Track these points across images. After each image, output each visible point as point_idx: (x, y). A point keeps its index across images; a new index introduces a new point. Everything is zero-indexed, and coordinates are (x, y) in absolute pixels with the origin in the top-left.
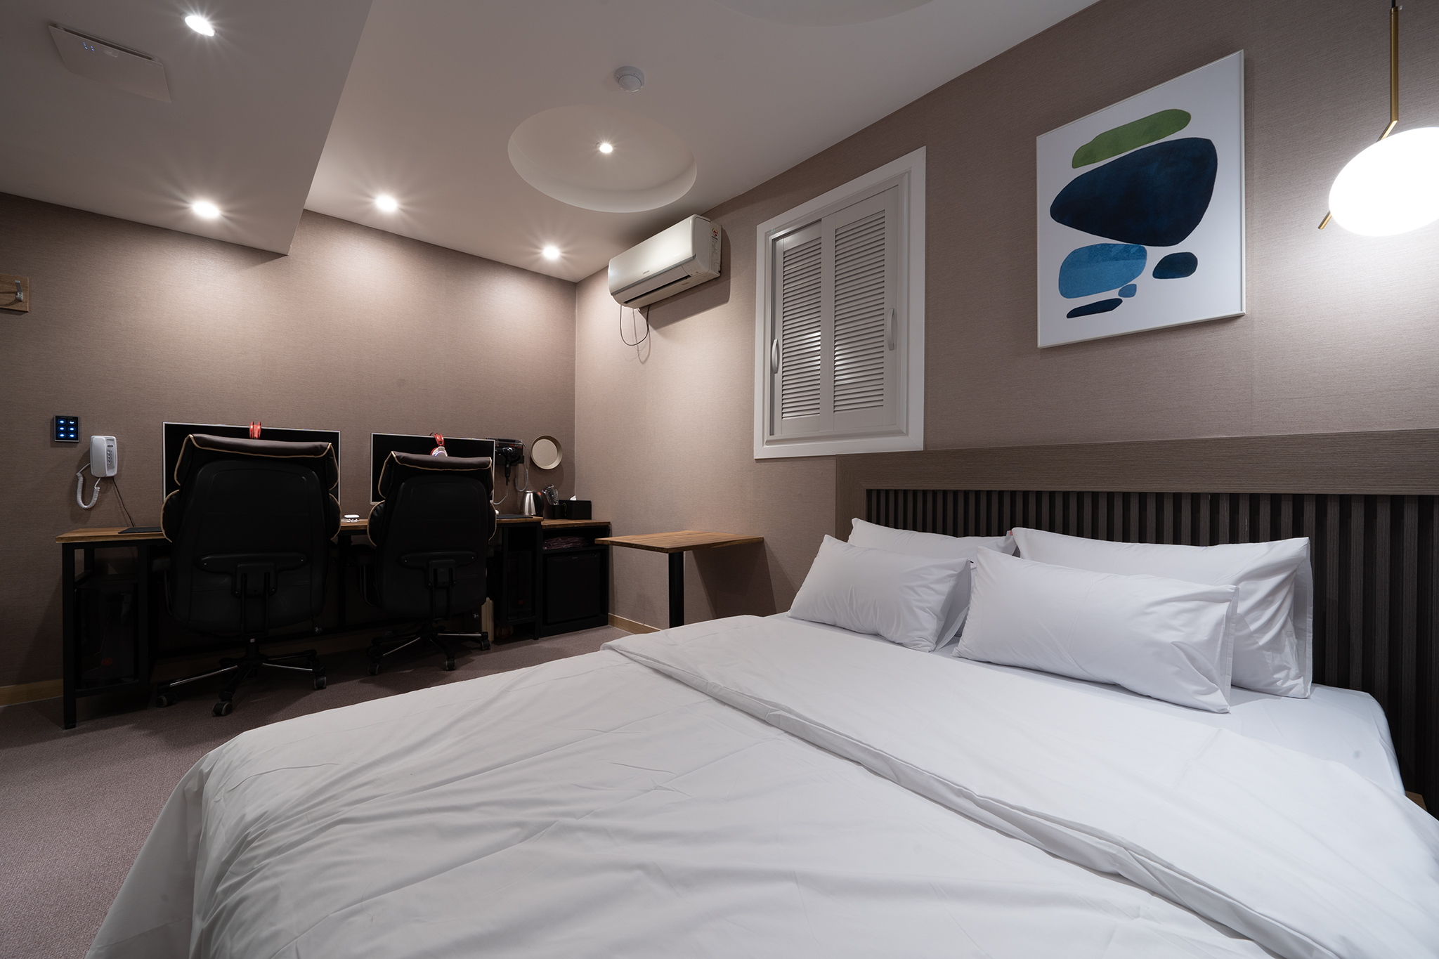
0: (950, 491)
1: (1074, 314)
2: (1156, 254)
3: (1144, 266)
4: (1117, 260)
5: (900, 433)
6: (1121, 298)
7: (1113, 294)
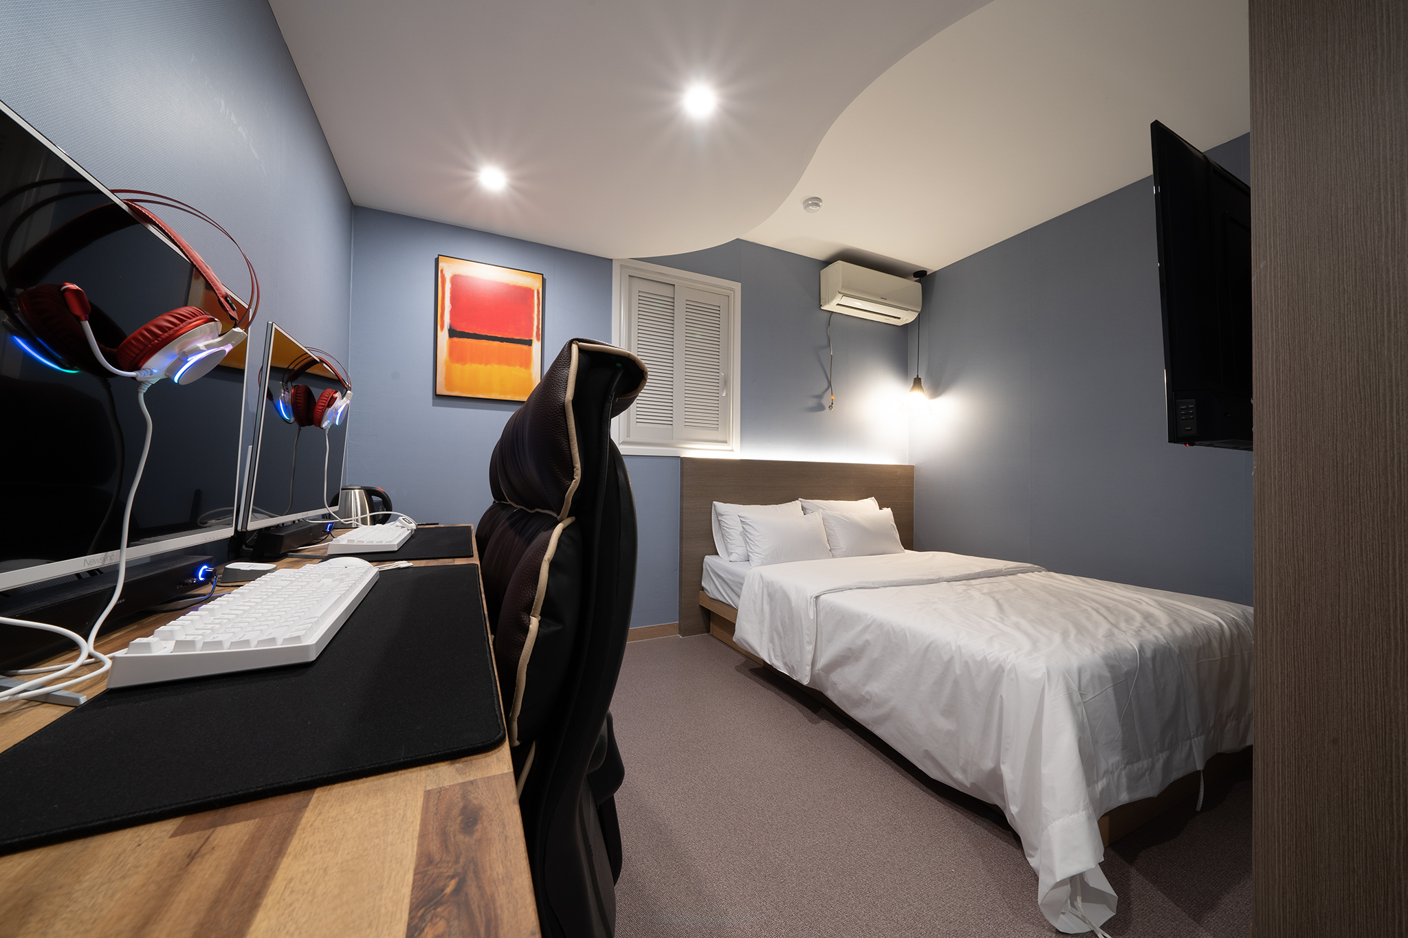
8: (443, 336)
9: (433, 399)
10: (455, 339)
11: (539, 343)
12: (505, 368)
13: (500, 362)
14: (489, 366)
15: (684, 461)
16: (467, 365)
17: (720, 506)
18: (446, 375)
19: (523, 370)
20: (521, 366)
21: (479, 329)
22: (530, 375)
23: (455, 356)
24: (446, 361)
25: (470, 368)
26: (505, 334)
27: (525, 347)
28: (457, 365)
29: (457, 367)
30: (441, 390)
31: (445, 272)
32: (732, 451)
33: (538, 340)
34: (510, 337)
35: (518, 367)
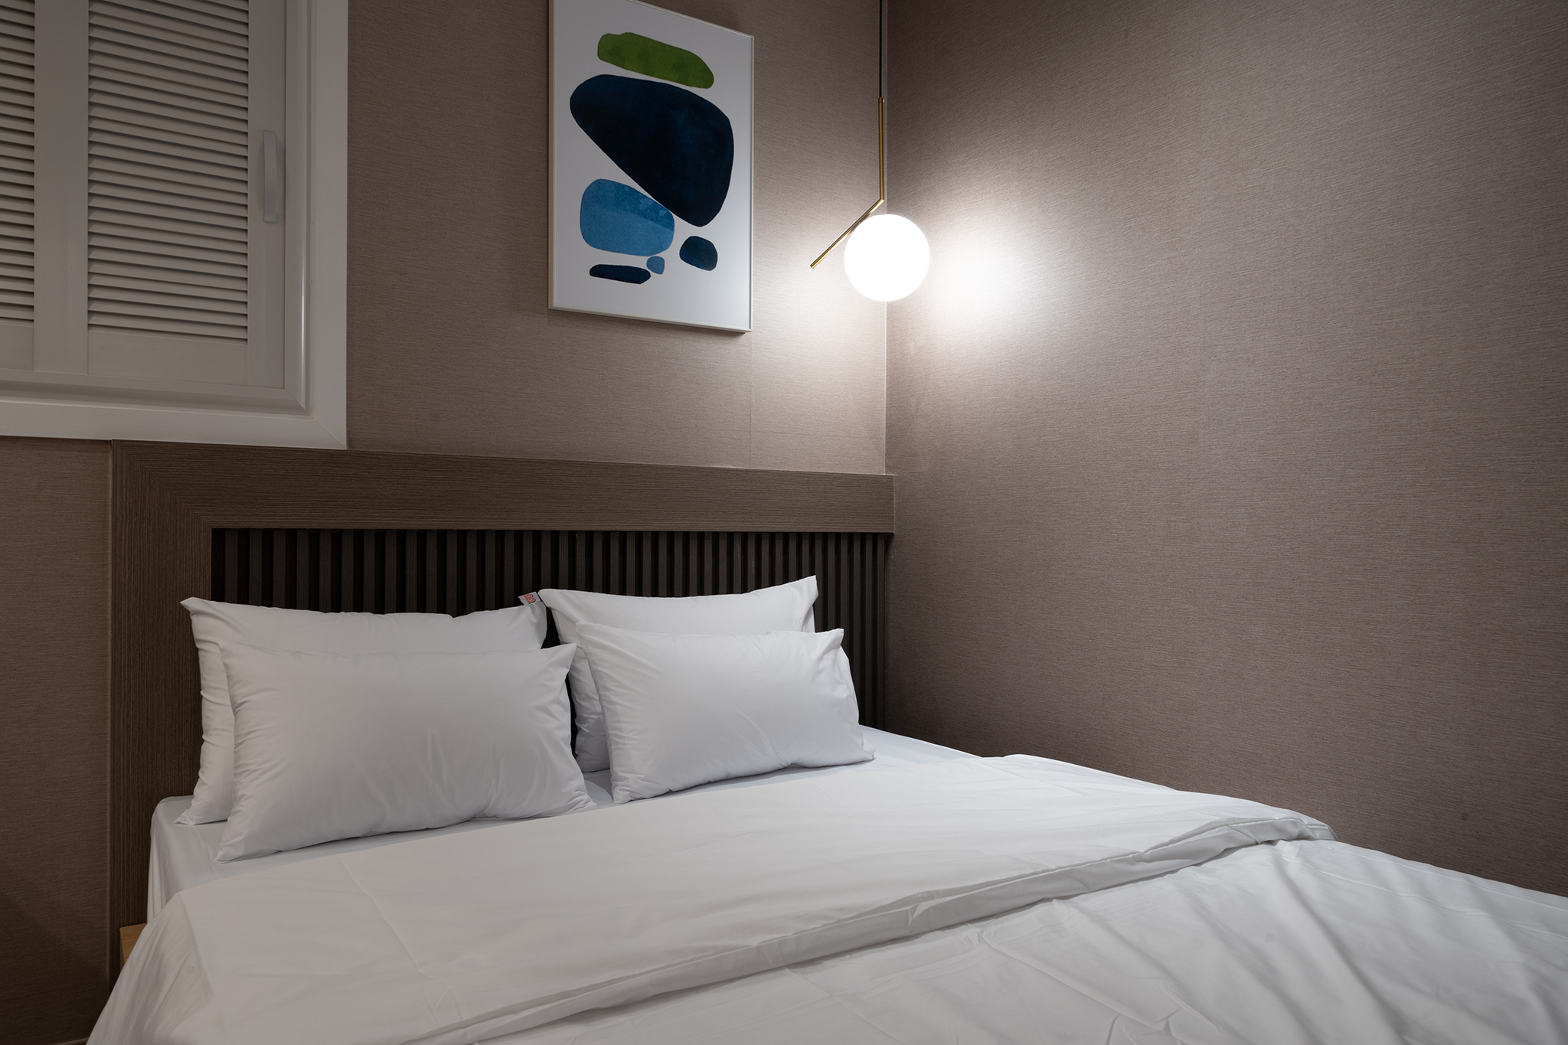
0: (412, 531)
1: (599, 271)
2: (683, 230)
3: (672, 238)
4: (645, 217)
5: (293, 408)
6: (650, 271)
7: (640, 262)
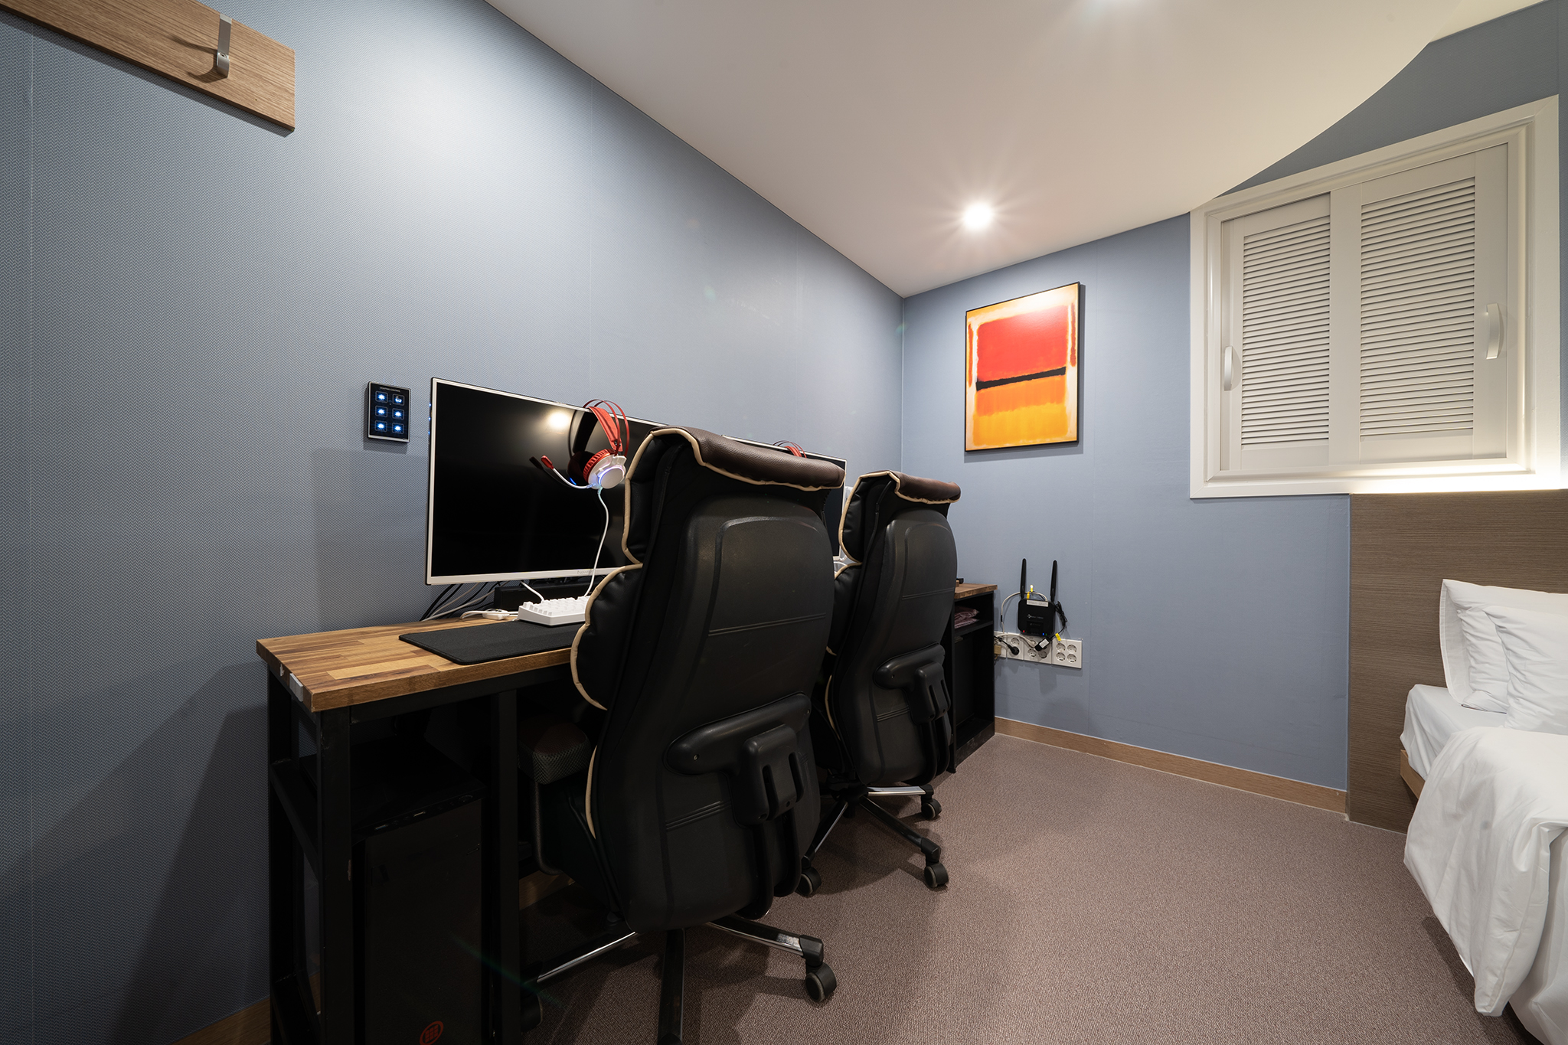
8: (972, 389)
9: (965, 456)
10: (983, 391)
11: (1075, 368)
12: (1033, 409)
13: (1028, 403)
14: (1015, 410)
15: (1358, 500)
16: (993, 415)
17: (1457, 589)
18: (974, 429)
19: (1055, 405)
20: (1052, 402)
21: (1005, 373)
22: (1064, 409)
23: (983, 408)
24: (974, 416)
25: (997, 417)
26: (1034, 369)
27: (1057, 378)
28: (984, 417)
29: (985, 418)
30: (971, 447)
31: (972, 327)
32: (1528, 472)
33: (1073, 364)
34: (1039, 371)
35: (1048, 404)
